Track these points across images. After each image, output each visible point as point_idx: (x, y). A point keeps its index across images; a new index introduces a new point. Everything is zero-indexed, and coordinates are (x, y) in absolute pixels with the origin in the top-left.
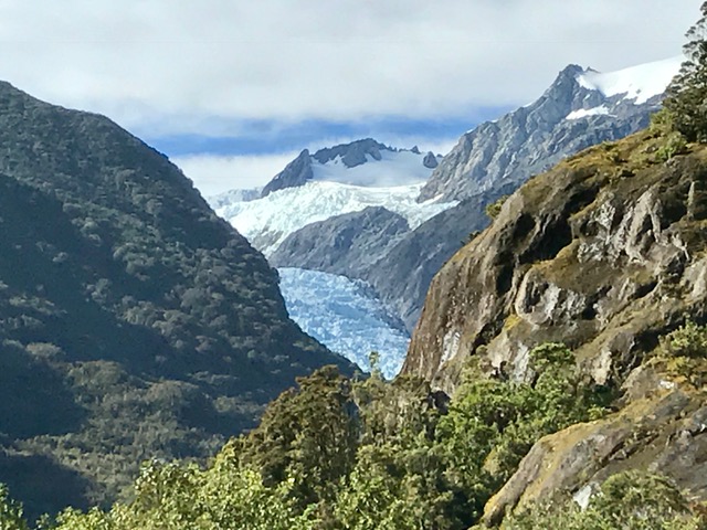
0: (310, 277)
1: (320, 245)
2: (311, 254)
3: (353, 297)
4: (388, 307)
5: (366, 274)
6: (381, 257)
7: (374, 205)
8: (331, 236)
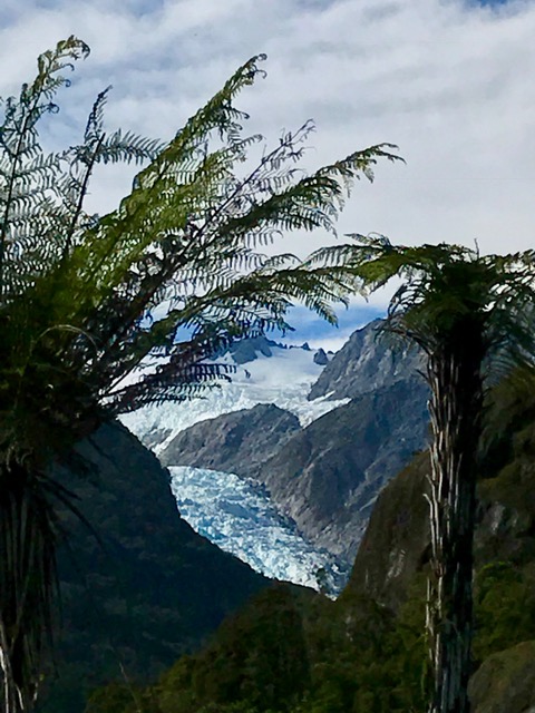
0: (200, 476)
1: (210, 443)
2: (200, 453)
3: (243, 495)
4: (279, 506)
5: (257, 472)
6: (272, 455)
7: (265, 402)
8: (221, 434)
